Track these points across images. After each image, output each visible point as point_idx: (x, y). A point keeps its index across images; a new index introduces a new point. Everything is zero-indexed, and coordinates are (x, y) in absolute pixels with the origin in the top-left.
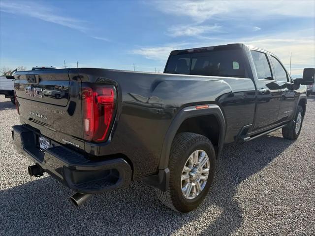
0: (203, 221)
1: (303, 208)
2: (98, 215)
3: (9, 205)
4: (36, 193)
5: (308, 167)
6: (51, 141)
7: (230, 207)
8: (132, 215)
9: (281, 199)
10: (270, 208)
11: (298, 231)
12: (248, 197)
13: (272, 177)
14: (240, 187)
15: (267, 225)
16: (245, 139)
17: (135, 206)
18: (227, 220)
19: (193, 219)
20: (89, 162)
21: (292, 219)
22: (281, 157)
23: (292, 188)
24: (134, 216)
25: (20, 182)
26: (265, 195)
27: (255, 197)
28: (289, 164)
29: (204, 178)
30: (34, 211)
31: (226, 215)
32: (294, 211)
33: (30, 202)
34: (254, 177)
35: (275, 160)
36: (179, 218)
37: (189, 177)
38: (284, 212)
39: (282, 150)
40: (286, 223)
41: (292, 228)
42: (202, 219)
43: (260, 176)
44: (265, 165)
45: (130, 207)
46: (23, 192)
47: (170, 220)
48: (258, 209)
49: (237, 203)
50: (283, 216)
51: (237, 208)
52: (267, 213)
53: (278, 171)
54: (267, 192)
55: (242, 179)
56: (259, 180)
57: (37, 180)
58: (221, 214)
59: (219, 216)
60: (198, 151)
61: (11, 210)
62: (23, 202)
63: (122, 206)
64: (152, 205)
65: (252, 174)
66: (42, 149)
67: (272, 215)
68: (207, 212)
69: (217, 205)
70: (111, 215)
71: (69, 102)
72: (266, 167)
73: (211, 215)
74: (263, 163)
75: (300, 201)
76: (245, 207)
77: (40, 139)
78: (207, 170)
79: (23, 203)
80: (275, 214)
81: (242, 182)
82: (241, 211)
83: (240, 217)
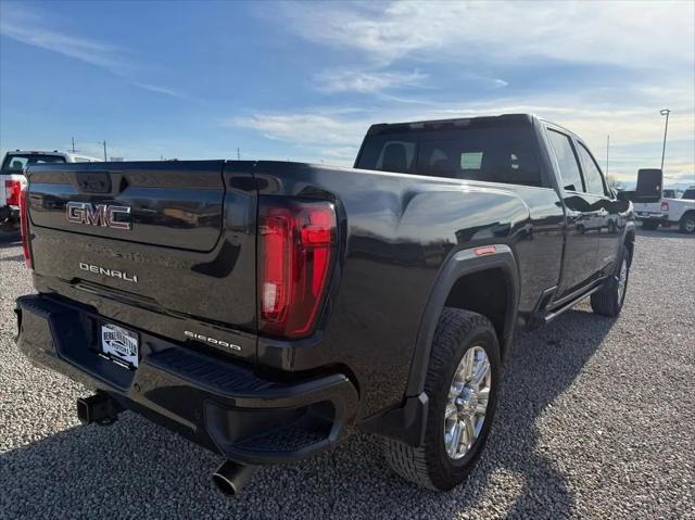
0: (490, 507)
1: (681, 463)
2: (245, 509)
3: (8, 500)
4: (73, 464)
5: (660, 373)
6: (143, 334)
7: (536, 471)
8: (326, 506)
9: (633, 447)
10: (617, 468)
11: (688, 515)
12: (566, 445)
13: (598, 399)
14: (542, 423)
15: (625, 507)
16: (547, 318)
17: (326, 482)
18: (540, 501)
19: (466, 504)
20: (272, 387)
21: (669, 489)
22: (601, 354)
23: (644, 421)
24: (331, 506)
25: (24, 436)
26: (598, 439)
27: (579, 444)
28: (623, 368)
29: (481, 408)
30: (80, 509)
31: (532, 489)
32: (667, 472)
33: (63, 488)
34: (563, 399)
35: (592, 361)
36: (436, 505)
37: (455, 409)
38: (648, 476)
39: (600, 340)
40: (661, 500)
41: (674, 510)
42: (485, 503)
43: (574, 397)
44: (578, 373)
45: (317, 486)
46: (40, 464)
47: (417, 509)
48: (594, 471)
49: (546, 461)
50: (648, 485)
51: (551, 472)
52: (615, 478)
53: (606, 384)
54: (600, 432)
55: (540, 405)
56: (575, 407)
57: (67, 431)
58: (523, 489)
59: (518, 494)
60: (473, 349)
61: (18, 512)
62: (45, 488)
63: (298, 484)
64: (365, 478)
65: (556, 394)
66: (109, 354)
67: (626, 483)
68: (491, 485)
69: (506, 468)
70: (278, 508)
71: (222, 242)
72: (579, 378)
73: (501, 491)
74: (573, 369)
75: (670, 450)
76: (568, 470)
77: (105, 329)
78: (487, 390)
79: (47, 492)
80: (632, 482)
81: (543, 413)
82: (561, 478)
83: (563, 492)
